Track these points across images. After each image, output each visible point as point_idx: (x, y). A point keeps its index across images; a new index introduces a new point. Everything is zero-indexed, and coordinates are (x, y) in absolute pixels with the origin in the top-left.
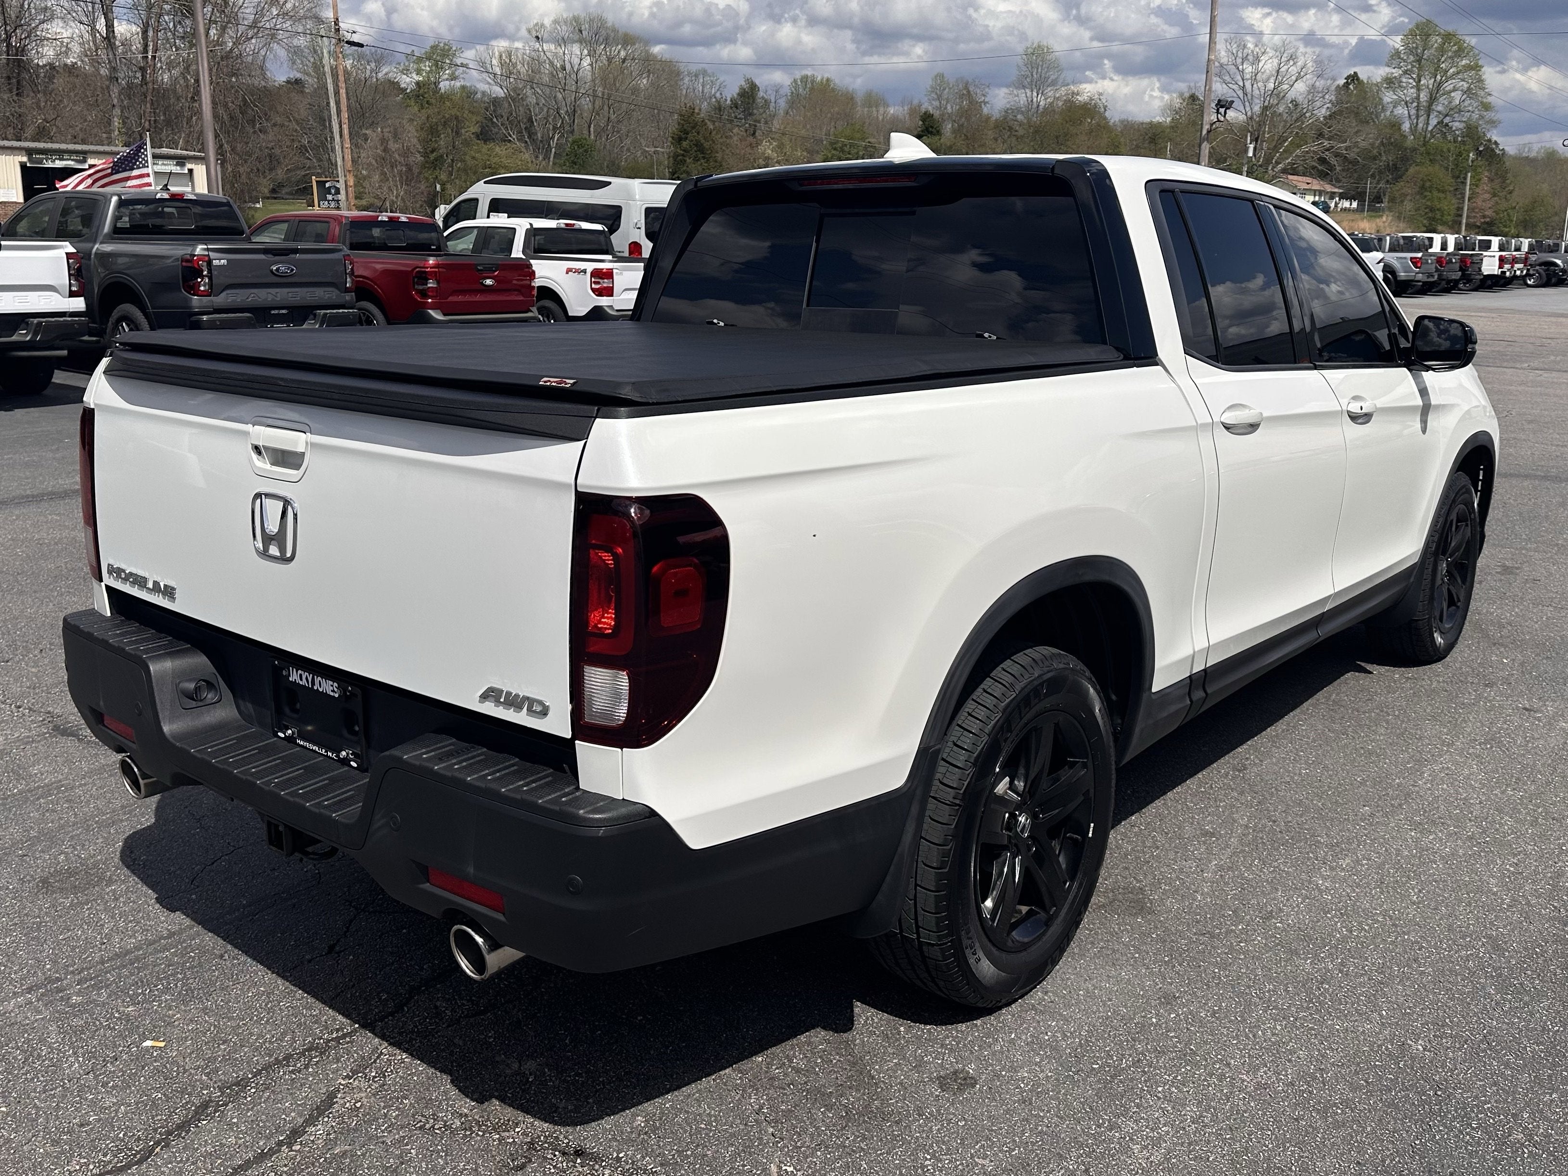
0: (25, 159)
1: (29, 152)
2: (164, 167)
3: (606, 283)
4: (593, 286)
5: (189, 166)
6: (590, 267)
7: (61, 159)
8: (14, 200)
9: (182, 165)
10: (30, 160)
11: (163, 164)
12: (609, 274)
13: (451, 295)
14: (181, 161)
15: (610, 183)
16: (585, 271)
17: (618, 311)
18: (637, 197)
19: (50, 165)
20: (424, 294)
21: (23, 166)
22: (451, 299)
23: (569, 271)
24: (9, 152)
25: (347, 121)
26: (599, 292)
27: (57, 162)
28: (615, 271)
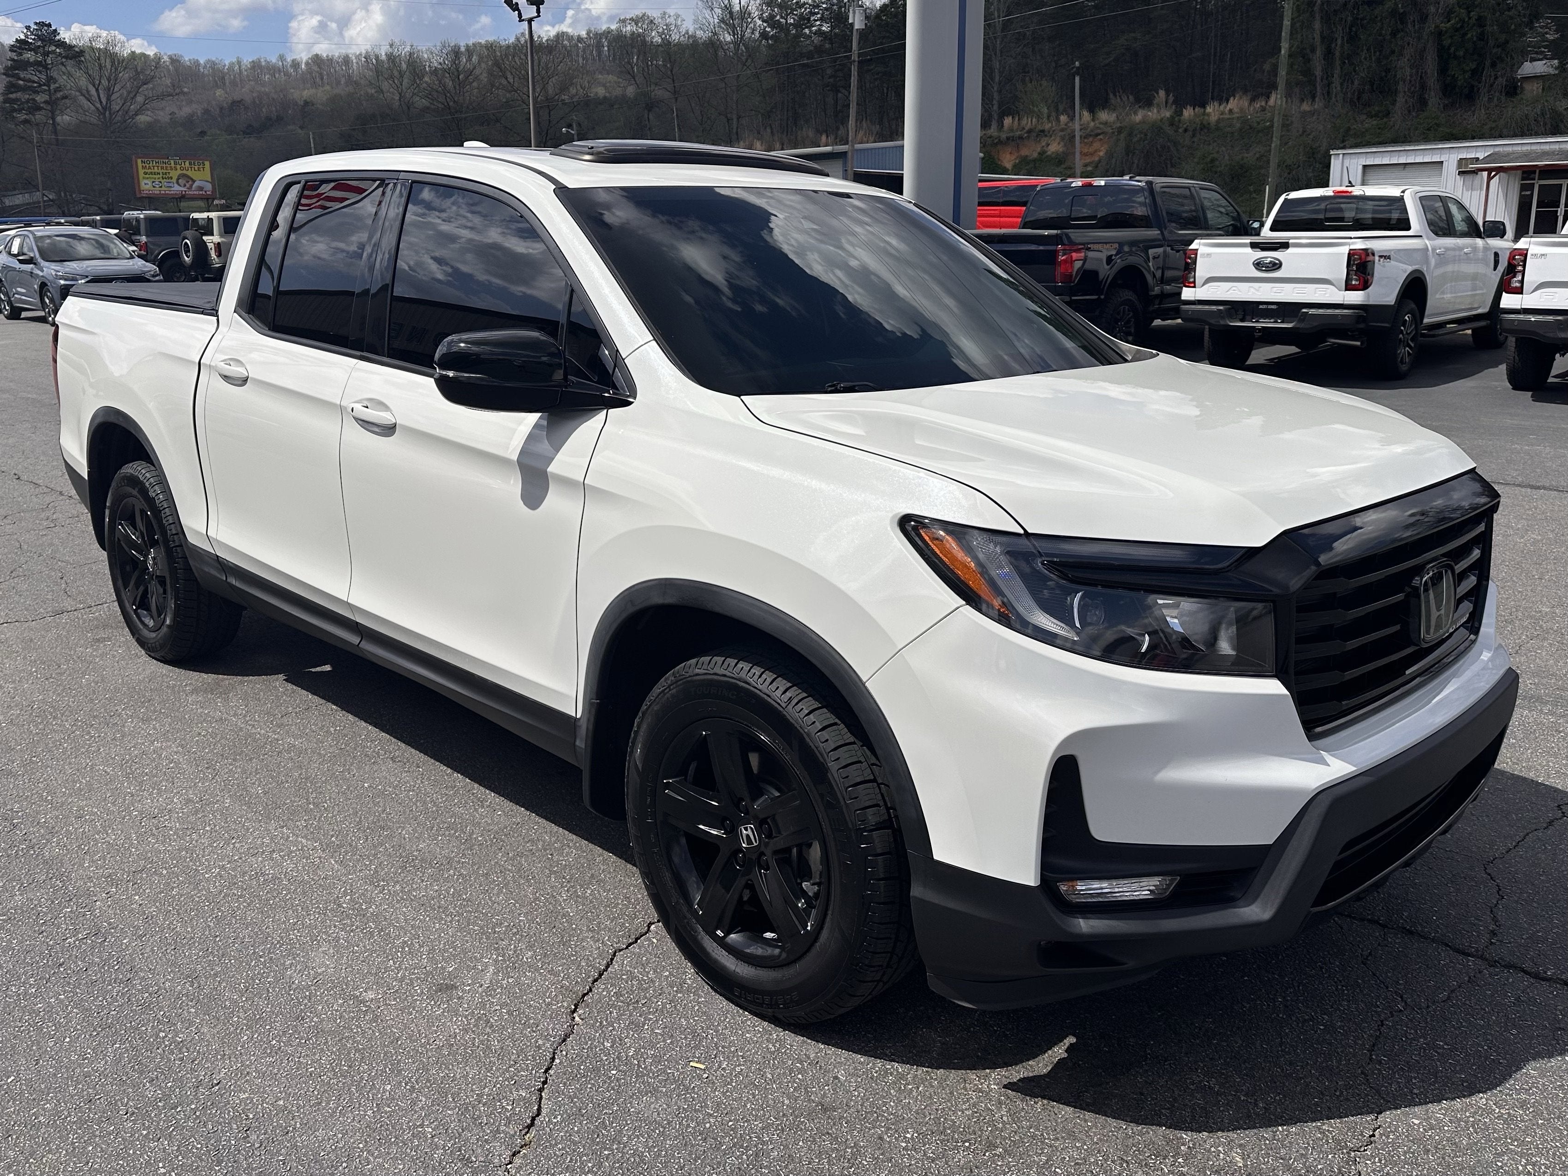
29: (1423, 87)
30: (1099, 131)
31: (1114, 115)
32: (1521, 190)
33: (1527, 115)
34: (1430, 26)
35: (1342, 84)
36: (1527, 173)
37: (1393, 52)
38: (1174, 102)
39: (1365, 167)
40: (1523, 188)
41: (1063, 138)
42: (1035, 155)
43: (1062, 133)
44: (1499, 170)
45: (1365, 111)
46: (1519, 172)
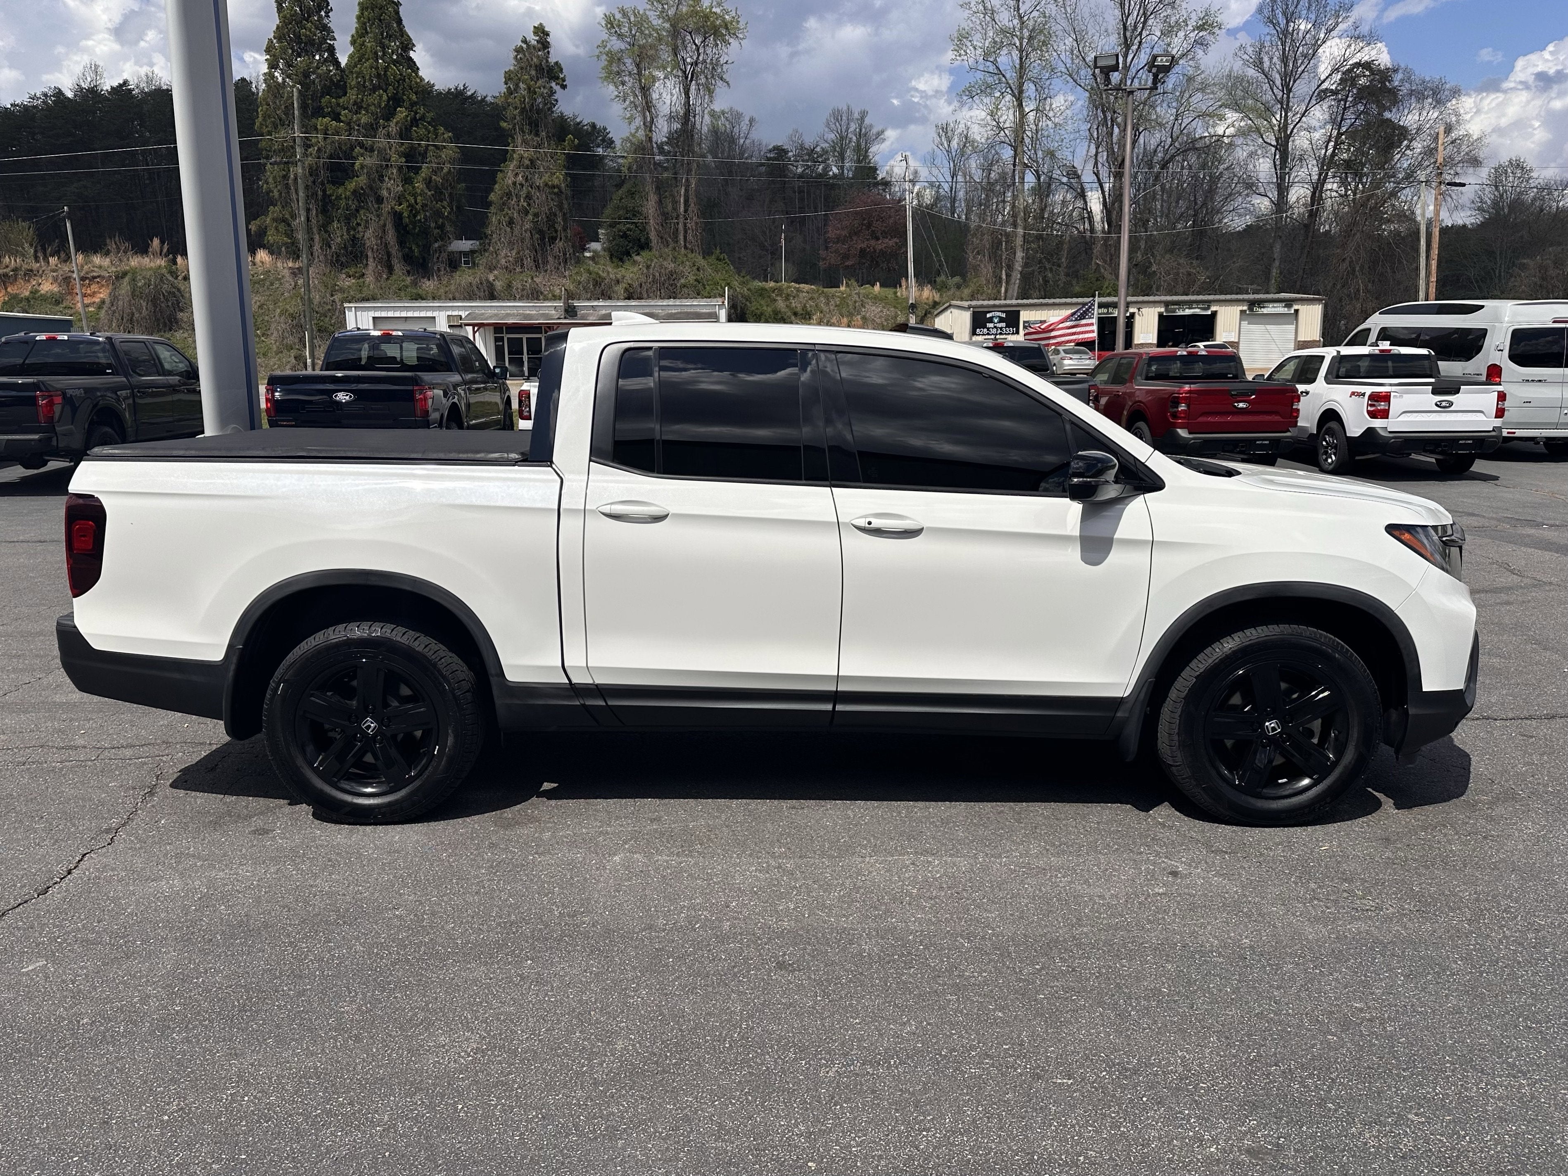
0: (1163, 310)
1: (1167, 304)
2: (1273, 309)
3: (1382, 406)
4: (1369, 408)
5: (1296, 307)
6: (1368, 390)
7: (1189, 308)
8: (1150, 341)
9: (1289, 306)
10: (1166, 311)
11: (1273, 307)
12: (1386, 398)
13: (1201, 416)
14: (1289, 303)
15: (1483, 307)
16: (1364, 394)
17: (1390, 432)
18: (1506, 319)
19: (1181, 313)
20: (1175, 415)
21: (1161, 316)
22: (1201, 419)
23: (1353, 393)
24: (1152, 305)
25: (1436, 257)
26: (1373, 415)
27: (1187, 310)
28: (1392, 394)
29: (389, 255)
30: (95, 274)
31: (108, 260)
32: (496, 341)
33: (470, 283)
34: (386, 208)
35: (321, 248)
36: (498, 328)
37: (358, 224)
38: (169, 252)
39: (374, 318)
40: (497, 340)
41: (55, 279)
42: (27, 293)
43: (55, 274)
44: (481, 325)
45: (344, 271)
46: (492, 328)
